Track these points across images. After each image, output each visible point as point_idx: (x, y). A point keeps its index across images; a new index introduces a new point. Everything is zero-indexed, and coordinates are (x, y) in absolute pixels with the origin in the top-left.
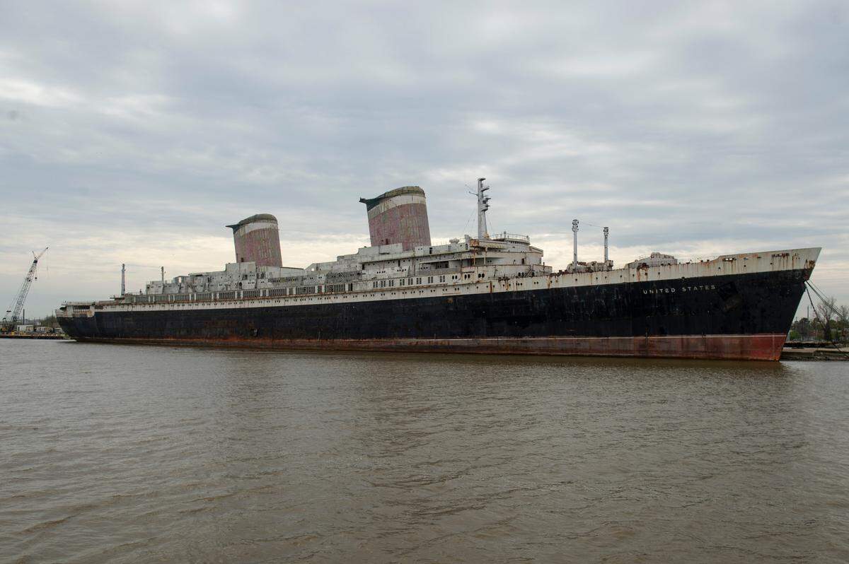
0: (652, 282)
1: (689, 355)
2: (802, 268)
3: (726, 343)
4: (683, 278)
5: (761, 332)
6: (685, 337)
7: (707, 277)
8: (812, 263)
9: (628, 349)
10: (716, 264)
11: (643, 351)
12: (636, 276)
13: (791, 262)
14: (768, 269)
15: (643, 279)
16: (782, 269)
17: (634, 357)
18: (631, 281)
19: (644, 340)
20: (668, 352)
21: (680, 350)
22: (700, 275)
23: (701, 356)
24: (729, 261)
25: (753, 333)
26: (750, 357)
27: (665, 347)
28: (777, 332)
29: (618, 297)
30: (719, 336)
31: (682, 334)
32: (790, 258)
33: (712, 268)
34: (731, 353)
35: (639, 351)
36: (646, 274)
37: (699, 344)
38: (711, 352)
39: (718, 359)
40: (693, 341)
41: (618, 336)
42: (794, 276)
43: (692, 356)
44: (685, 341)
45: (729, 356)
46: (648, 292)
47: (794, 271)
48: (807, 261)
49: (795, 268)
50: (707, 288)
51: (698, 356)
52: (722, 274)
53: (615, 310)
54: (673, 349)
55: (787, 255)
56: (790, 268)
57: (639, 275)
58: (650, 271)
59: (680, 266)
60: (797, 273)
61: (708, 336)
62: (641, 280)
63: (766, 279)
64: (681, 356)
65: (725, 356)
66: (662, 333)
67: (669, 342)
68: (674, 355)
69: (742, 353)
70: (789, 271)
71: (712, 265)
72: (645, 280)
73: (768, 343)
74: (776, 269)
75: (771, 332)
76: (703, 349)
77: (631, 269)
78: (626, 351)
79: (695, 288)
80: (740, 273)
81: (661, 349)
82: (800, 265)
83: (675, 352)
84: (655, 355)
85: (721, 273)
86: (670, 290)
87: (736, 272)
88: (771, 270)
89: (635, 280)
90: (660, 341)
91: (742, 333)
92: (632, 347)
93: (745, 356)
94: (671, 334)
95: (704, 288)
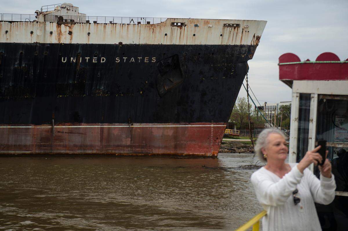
0: (77, 46)
1: (110, 151)
2: (249, 44)
3: (157, 134)
4: (121, 43)
5: (199, 120)
6: (106, 126)
7: (150, 45)
8: (258, 38)
9: (23, 143)
10: (163, 28)
11: (44, 146)
12: (55, 34)
13: (241, 35)
14: (217, 41)
15: (66, 40)
16: (231, 43)
17: (31, 155)
18: (48, 42)
19: (47, 131)
20: (82, 147)
21: (98, 143)
22: (142, 42)
23: (125, 151)
24: (177, 26)
25: (191, 122)
26: (186, 153)
27: (77, 140)
28: (217, 122)
29: (20, 64)
30: (150, 125)
31: (102, 122)
32: (240, 30)
33: (157, 34)
34: (162, 148)
35: (39, 146)
36: (70, 33)
37: (124, 136)
38: (139, 147)
39: (146, 156)
40: (116, 133)
41: (9, 124)
42: (240, 53)
43: (113, 152)
44: (105, 132)
45: (161, 151)
46: (69, 59)
47: (242, 46)
48: (254, 36)
49: (242, 44)
50: (146, 60)
51: (122, 152)
52: (168, 43)
53: (11, 84)
54: (88, 143)
55: (238, 26)
56: (238, 43)
57: (60, 34)
58: (76, 29)
59: (118, 27)
60: (244, 49)
61: (136, 125)
62: (62, 42)
63: (213, 54)
64: (99, 152)
65: (156, 151)
66: (76, 119)
67: (83, 133)
68: (90, 152)
69: (176, 147)
70: (237, 46)
71: (157, 30)
72: (67, 42)
73: (205, 135)
74: (225, 43)
75: (210, 121)
76: (129, 143)
77: (48, 23)
78: (20, 147)
79: (133, 60)
80: (188, 44)
81: (72, 144)
82: (248, 41)
83: (91, 147)
84: (63, 152)
85: (166, 42)
86: (99, 60)
87: (184, 42)
88: (220, 44)
89: (53, 40)
90: (71, 132)
91: (177, 121)
92: (28, 140)
93: (179, 152)
94: (88, 122)
95: (143, 60)
